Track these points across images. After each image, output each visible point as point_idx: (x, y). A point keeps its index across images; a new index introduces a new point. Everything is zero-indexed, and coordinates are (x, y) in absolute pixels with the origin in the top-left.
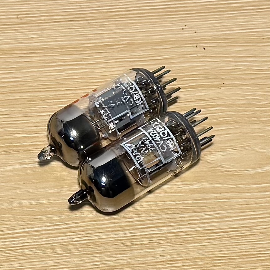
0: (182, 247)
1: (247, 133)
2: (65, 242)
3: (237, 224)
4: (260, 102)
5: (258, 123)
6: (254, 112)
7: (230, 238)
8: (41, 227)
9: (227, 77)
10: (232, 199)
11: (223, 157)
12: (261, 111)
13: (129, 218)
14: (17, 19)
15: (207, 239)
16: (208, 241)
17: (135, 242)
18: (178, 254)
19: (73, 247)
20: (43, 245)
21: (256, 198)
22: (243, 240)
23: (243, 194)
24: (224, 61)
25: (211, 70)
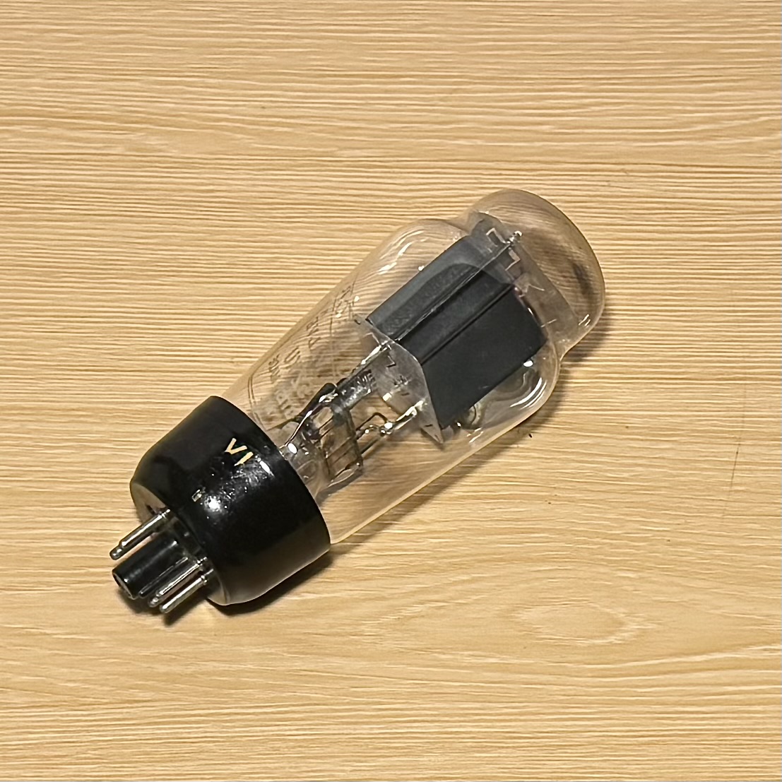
0: (461, 757)
1: (585, 579)
2: (273, 735)
3: (554, 726)
4: (611, 530)
5: (605, 563)
6: (599, 546)
7: (541, 747)
8: (236, 708)
9: (562, 485)
10: (551, 684)
11: (542, 616)
12: (611, 544)
13: (380, 703)
14: (231, 364)
15: (503, 747)
16: (504, 750)
17: (387, 743)
18: (453, 768)
19: (284, 745)
20: (236, 739)
21: (588, 686)
22: (560, 753)
23: (568, 678)
24: (560, 459)
25: (538, 472)
